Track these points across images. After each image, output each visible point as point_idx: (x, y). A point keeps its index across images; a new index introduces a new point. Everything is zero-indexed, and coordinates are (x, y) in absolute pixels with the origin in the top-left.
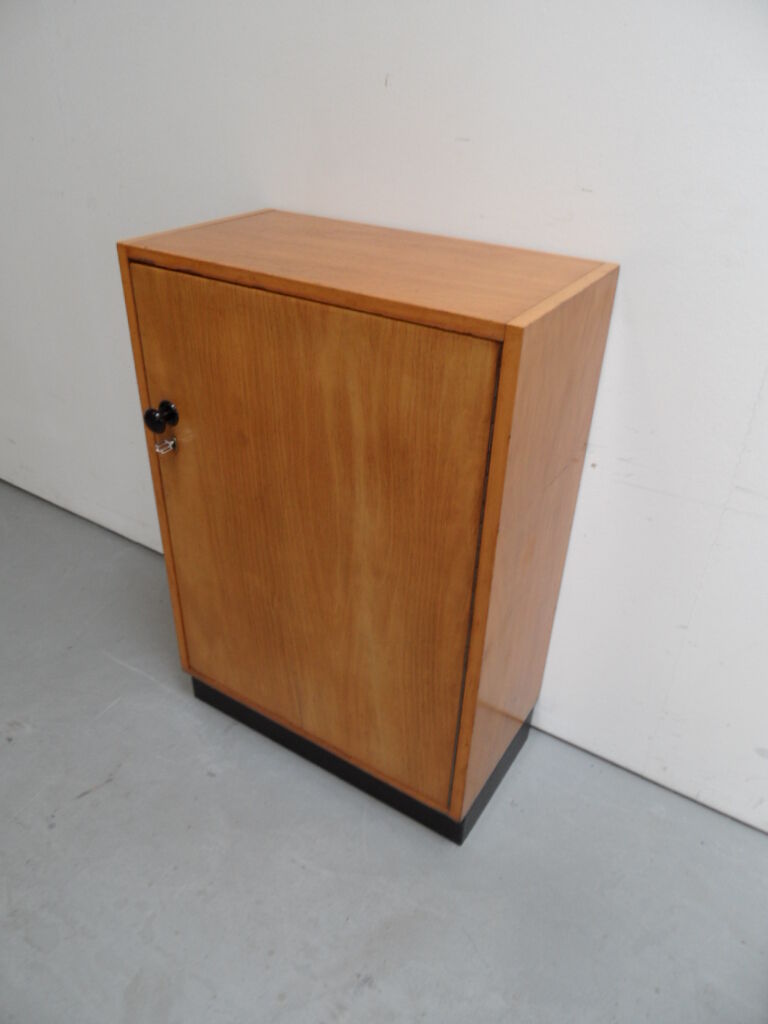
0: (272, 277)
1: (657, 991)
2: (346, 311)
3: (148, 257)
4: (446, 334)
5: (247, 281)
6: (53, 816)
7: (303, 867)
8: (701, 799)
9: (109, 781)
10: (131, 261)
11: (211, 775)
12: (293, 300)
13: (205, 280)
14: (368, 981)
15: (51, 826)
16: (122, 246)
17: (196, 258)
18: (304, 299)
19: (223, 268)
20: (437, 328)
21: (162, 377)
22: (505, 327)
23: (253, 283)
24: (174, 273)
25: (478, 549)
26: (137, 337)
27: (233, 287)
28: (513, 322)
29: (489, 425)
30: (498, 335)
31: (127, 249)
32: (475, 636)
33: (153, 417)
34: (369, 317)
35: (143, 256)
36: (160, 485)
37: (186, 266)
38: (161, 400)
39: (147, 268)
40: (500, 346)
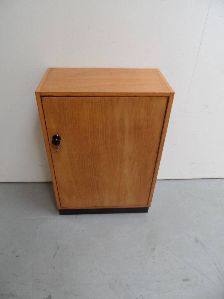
1: (198, 217)
3: (50, 94)
5: (91, 95)
6: (52, 266)
7: (122, 237)
8: (180, 179)
9: (58, 248)
10: (41, 97)
12: (108, 97)
14: (154, 249)
15: (54, 268)
16: (38, 92)
17: (70, 92)
18: (111, 97)
19: (82, 93)
20: (152, 97)
21: (54, 129)
22: (170, 93)
23: (93, 95)
24: (61, 97)
25: (160, 144)
26: (44, 119)
27: (86, 97)
28: (172, 92)
29: (164, 116)
30: (168, 95)
31: (40, 93)
32: (157, 164)
33: (56, 141)
34: (132, 97)
35: (48, 94)
36: (51, 160)
37: (67, 95)
38: (53, 136)
39: (50, 97)
40: (168, 98)
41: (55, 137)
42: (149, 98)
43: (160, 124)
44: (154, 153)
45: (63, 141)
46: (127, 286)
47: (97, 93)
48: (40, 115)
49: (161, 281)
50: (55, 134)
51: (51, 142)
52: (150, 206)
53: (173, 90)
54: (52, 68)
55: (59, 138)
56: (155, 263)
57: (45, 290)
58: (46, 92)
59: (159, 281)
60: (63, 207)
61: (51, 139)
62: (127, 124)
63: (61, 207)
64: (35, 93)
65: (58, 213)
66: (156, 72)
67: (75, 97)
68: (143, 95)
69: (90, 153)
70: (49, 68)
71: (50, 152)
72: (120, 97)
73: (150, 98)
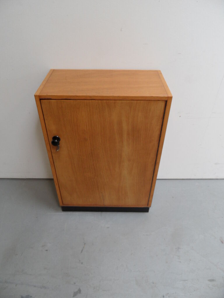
0: (97, 96)
2: (122, 101)
3: (49, 97)
4: (151, 101)
5: (88, 98)
6: (80, 261)
9: (85, 244)
10: (40, 99)
11: (108, 228)
12: (105, 101)
13: (72, 100)
15: (82, 263)
16: (37, 96)
17: (68, 95)
18: (108, 100)
19: (79, 96)
20: (149, 100)
21: (54, 130)
22: (168, 97)
23: (90, 99)
24: (60, 100)
25: (158, 146)
26: (43, 121)
27: (83, 101)
28: (170, 96)
29: (162, 119)
30: (166, 99)
31: (39, 96)
32: (157, 166)
33: (55, 142)
34: (129, 101)
35: (46, 98)
36: (52, 160)
37: (64, 98)
38: (53, 137)
39: (48, 100)
40: (166, 102)
41: (55, 138)
42: (146, 101)
43: (159, 127)
44: (153, 155)
45: (62, 143)
46: (153, 283)
47: (94, 96)
48: (40, 117)
49: (187, 280)
50: (55, 136)
51: (50, 142)
52: (150, 207)
53: (171, 94)
54: (54, 70)
55: (59, 139)
56: (180, 262)
57: (75, 283)
58: (45, 95)
59: (185, 280)
60: (64, 204)
61: (51, 140)
62: (125, 127)
63: (63, 204)
64: (35, 96)
65: (60, 209)
66: (157, 74)
67: (74, 101)
68: (140, 99)
69: (90, 154)
70: (51, 70)
71: (51, 152)
72: (117, 101)
73: (148, 101)
